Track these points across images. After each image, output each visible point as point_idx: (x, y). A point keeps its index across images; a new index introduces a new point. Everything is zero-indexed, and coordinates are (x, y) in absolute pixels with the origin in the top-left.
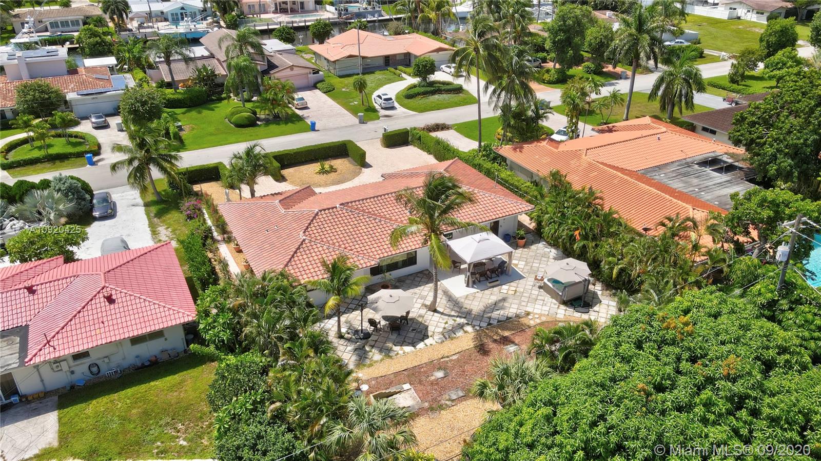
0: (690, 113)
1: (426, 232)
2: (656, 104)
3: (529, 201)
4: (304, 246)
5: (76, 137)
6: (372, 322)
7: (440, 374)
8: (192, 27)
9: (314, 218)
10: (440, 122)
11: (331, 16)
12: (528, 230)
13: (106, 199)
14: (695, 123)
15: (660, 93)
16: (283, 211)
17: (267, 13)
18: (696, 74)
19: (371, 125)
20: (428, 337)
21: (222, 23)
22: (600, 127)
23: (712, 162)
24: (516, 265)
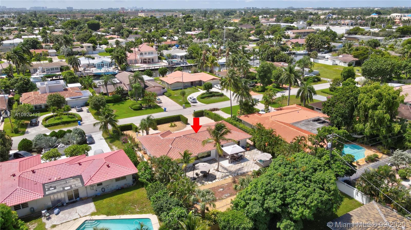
0: (312, 103)
1: (215, 142)
2: (299, 100)
3: (251, 134)
4: (172, 149)
5: (71, 115)
6: (197, 174)
7: (221, 190)
8: (107, 70)
9: (174, 140)
10: (216, 107)
11: (165, 64)
12: (250, 145)
13: (91, 137)
14: (314, 107)
15: (300, 95)
16: (162, 138)
17: (138, 63)
18: (312, 88)
19: (188, 109)
20: (216, 179)
21: (119, 68)
22: (277, 108)
23: (318, 120)
24: (247, 157)
